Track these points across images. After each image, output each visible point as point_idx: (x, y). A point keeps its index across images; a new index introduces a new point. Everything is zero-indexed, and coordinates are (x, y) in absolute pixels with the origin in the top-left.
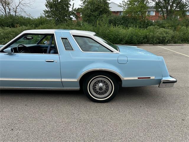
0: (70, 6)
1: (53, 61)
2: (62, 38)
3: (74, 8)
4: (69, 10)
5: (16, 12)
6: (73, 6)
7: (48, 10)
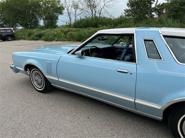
0: (153, 2)
1: (127, 71)
2: (145, 40)
3: (158, 4)
4: (151, 6)
5: (100, 14)
6: (157, 2)
7: (128, 9)
